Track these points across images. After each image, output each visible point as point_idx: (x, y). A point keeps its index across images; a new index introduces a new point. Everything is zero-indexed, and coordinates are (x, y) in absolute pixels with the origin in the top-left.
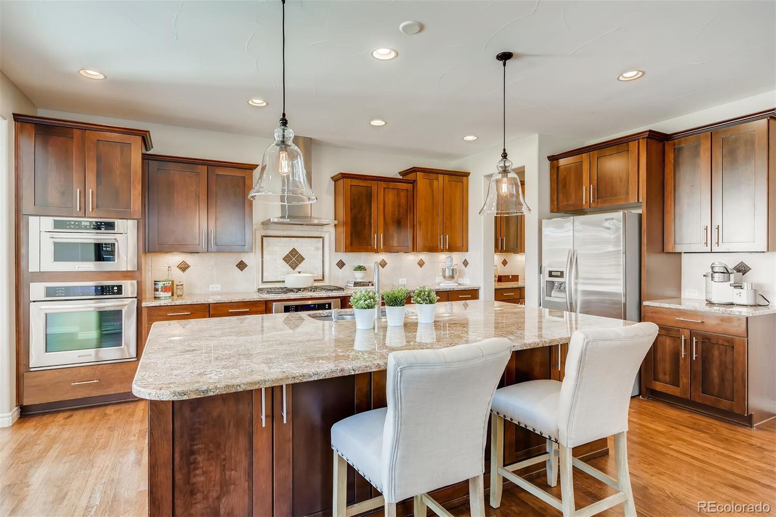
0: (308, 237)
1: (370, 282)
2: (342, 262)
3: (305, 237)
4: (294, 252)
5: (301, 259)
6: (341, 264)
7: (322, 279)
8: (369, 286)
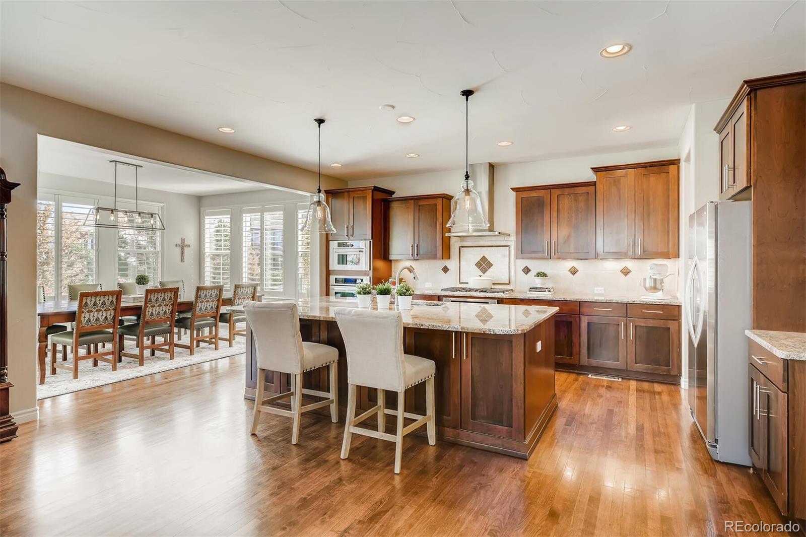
0: (495, 246)
1: (547, 288)
2: (528, 268)
3: (493, 246)
4: (484, 259)
5: (490, 265)
6: (527, 270)
7: (508, 283)
8: (545, 291)
